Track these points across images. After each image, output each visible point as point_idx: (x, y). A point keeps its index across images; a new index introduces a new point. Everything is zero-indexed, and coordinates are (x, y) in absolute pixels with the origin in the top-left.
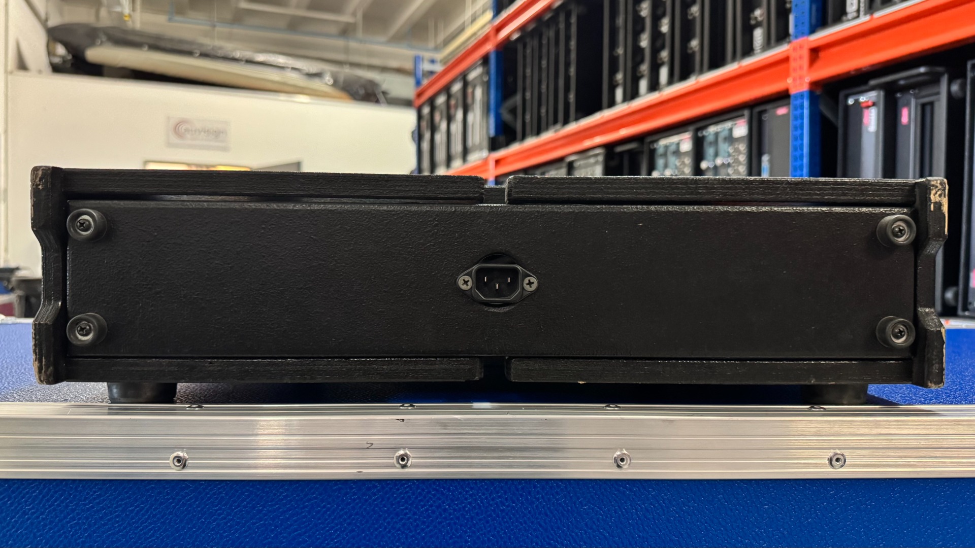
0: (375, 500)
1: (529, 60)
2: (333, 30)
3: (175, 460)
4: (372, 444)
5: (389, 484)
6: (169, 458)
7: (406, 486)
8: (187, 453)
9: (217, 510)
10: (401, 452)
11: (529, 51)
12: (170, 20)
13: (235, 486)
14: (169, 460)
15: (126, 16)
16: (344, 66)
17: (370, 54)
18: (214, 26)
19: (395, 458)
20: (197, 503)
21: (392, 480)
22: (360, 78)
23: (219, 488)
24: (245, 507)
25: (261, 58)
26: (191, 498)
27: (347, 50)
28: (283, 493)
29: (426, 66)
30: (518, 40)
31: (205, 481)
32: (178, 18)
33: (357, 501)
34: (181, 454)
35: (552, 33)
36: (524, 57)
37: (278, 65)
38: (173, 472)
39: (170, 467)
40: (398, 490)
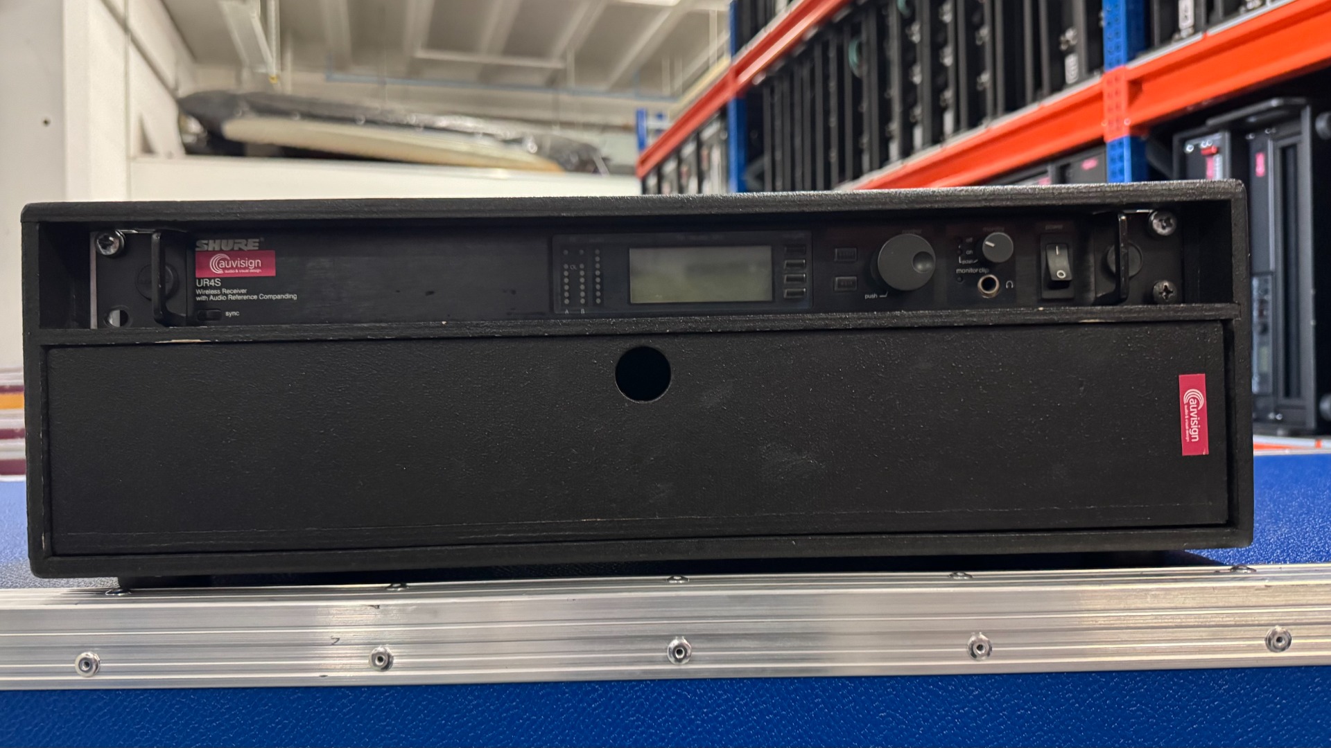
0: (345, 714)
1: (777, 110)
2: (537, 79)
3: (83, 662)
4: (338, 639)
5: (365, 692)
6: (74, 660)
7: (387, 694)
8: (98, 654)
9: (139, 729)
10: (380, 649)
11: (777, 97)
12: (328, 79)
13: (162, 696)
14: (74, 663)
15: (273, 78)
16: (554, 127)
17: (586, 109)
18: (384, 83)
19: (370, 657)
20: (113, 719)
21: (368, 687)
22: (570, 141)
23: (142, 700)
24: (176, 723)
25: (443, 122)
26: (105, 715)
27: (556, 106)
28: (224, 704)
29: (652, 123)
30: (763, 83)
31: (123, 690)
32: (338, 75)
33: (324, 715)
34: (91, 655)
35: (805, 72)
36: (772, 106)
37: (465, 130)
38: (79, 679)
39: (74, 673)
40: (376, 699)
